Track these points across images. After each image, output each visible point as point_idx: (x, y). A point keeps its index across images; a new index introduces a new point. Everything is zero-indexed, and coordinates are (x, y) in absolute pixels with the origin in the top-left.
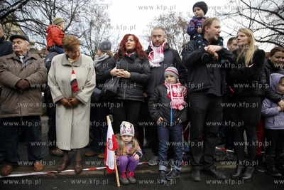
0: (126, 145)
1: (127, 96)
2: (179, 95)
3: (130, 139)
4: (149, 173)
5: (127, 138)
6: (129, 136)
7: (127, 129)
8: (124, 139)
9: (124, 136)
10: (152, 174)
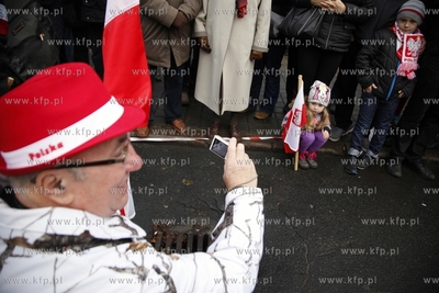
0: (314, 116)
1: (331, 43)
2: (414, 55)
3: (320, 109)
4: (331, 153)
5: (317, 107)
6: (320, 105)
7: (320, 94)
8: (312, 107)
9: (314, 103)
10: (335, 155)
